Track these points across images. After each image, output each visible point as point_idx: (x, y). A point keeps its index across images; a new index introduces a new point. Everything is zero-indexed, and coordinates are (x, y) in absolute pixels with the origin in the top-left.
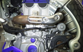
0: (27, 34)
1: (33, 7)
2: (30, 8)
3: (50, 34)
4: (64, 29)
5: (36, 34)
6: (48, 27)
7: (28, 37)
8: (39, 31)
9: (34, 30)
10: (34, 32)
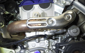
0: (28, 47)
1: (32, 10)
2: (29, 11)
3: (59, 42)
4: (78, 33)
5: (40, 44)
6: (56, 33)
7: (30, 50)
8: (44, 40)
9: (37, 39)
10: (37, 41)
